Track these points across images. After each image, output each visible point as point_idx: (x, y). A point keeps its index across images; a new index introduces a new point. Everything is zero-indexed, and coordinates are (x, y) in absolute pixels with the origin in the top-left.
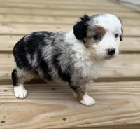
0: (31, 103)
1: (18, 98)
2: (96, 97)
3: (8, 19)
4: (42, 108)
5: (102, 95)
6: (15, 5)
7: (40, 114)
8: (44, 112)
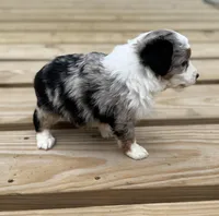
0: (56, 156)
1: (41, 149)
2: (150, 147)
3: (56, 39)
4: (70, 162)
5: (163, 143)
6: (71, 18)
7: (64, 170)
8: (71, 168)
